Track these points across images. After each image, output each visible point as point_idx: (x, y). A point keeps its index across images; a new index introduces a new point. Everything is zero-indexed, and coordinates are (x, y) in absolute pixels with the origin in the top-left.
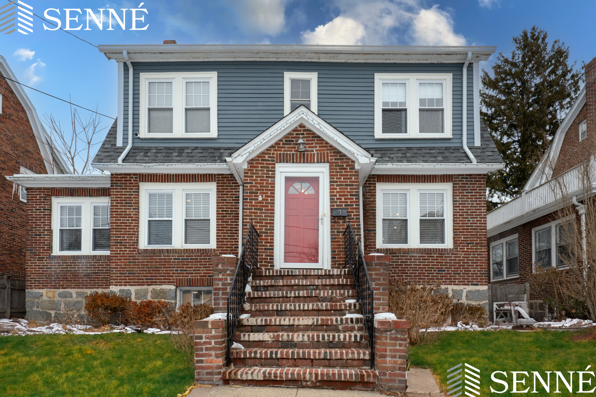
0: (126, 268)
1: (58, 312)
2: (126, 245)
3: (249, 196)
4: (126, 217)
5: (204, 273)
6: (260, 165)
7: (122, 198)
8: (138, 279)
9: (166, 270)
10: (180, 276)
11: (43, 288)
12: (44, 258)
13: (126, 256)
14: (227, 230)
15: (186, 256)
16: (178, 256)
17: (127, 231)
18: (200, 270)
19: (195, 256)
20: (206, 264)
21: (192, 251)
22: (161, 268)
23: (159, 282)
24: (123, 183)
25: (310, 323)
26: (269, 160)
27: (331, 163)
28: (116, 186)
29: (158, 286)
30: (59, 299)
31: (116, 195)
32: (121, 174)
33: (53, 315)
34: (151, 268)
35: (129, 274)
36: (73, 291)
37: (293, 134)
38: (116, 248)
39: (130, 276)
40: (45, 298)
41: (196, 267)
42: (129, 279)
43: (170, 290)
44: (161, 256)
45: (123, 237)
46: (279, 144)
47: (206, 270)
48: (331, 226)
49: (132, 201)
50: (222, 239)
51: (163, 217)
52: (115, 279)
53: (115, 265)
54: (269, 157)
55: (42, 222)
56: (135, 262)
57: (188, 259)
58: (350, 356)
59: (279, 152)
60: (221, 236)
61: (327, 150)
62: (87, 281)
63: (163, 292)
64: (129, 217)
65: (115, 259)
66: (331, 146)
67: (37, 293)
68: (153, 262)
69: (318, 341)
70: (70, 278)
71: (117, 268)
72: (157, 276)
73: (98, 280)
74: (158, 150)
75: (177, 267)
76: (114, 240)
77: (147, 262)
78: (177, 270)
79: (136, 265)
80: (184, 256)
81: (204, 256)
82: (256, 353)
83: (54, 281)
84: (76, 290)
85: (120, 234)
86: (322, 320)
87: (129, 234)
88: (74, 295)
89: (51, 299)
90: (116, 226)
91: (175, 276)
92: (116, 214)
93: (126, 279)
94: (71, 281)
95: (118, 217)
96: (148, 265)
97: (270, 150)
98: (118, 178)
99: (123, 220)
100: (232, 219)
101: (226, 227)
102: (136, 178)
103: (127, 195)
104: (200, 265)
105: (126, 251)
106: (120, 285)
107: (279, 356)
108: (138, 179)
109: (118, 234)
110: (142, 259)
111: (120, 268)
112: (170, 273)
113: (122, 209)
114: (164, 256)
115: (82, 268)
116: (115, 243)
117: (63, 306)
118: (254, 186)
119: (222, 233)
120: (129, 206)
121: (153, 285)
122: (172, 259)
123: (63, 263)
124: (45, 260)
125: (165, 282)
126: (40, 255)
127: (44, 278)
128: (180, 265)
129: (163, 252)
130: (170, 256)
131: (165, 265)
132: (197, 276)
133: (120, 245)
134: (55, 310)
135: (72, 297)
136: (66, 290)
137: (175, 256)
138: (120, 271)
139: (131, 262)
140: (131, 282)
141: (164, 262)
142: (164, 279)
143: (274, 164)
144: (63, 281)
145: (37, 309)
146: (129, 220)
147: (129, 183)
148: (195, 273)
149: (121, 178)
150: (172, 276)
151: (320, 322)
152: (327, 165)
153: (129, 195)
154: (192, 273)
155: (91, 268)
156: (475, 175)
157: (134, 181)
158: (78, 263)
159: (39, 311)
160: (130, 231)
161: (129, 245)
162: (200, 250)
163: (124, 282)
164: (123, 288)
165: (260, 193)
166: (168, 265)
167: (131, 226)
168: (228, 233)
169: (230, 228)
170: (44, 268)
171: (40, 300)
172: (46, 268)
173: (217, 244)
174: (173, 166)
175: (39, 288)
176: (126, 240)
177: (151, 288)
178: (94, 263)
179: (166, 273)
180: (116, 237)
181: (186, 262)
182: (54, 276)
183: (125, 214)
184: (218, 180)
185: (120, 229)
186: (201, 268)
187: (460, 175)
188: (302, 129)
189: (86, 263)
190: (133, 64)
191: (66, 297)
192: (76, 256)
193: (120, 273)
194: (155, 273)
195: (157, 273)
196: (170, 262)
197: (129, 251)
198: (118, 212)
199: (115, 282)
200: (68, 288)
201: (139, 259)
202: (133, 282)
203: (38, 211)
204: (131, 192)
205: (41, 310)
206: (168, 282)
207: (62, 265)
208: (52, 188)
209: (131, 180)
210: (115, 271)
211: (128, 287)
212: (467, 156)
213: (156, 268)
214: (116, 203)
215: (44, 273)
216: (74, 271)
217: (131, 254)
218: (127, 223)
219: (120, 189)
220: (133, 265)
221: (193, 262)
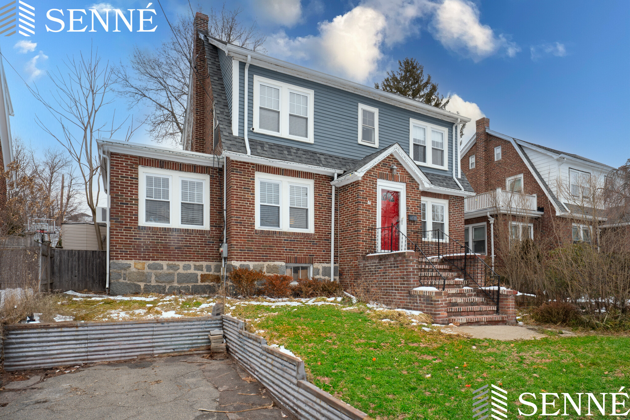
0: (245, 245)
1: (148, 284)
2: (245, 226)
3: (362, 200)
4: (245, 201)
5: (306, 253)
6: (368, 179)
7: (241, 183)
8: (255, 256)
9: (278, 249)
10: (288, 255)
11: (132, 259)
12: (132, 228)
13: (246, 235)
14: (322, 219)
15: (293, 238)
16: (287, 238)
17: (246, 213)
18: (303, 250)
19: (300, 239)
20: (308, 246)
21: (298, 234)
22: (274, 247)
23: (273, 259)
24: (242, 170)
25: (455, 292)
26: (373, 176)
27: (407, 183)
28: (236, 172)
29: (271, 262)
30: (149, 271)
31: (236, 180)
32: (240, 162)
33: (142, 287)
34: (267, 246)
35: (248, 251)
36: (164, 263)
37: (387, 160)
38: (236, 227)
39: (249, 253)
40: (133, 269)
41: (301, 248)
42: (248, 256)
43: (281, 266)
44: (274, 237)
45: (242, 218)
46: (379, 165)
47: (308, 251)
48: (407, 226)
49: (250, 186)
50: (319, 226)
51: (271, 203)
52: (236, 255)
53: (236, 243)
54: (374, 174)
55: (129, 191)
56: (253, 241)
57: (295, 241)
58: (489, 309)
59: (379, 171)
60: (318, 223)
61: (405, 174)
62: (179, 253)
63: (275, 267)
64: (247, 201)
65: (236, 238)
66: (407, 172)
67: (124, 264)
68: (267, 242)
69: (482, 302)
70: (161, 250)
71: (238, 245)
72: (270, 254)
73: (189, 253)
74: (271, 146)
75: (286, 247)
76: (235, 220)
77: (262, 241)
78: (286, 250)
79: (254, 243)
80: (291, 238)
81: (306, 239)
82: (452, 309)
83: (143, 252)
84: (167, 262)
85: (240, 215)
86: (460, 290)
87: (248, 216)
88: (165, 267)
89: (140, 271)
90: (236, 207)
91: (285, 255)
92: (236, 197)
93: (245, 256)
94: (162, 253)
95: (238, 200)
96: (263, 244)
97: (374, 169)
98: (238, 164)
99: (242, 203)
100: (326, 211)
101: (322, 217)
102: (253, 167)
103: (245, 181)
104: (304, 246)
105: (246, 230)
106: (240, 261)
107: (462, 310)
108: (255, 169)
109: (238, 215)
110: (258, 239)
111: (240, 245)
112: (281, 252)
113: (241, 193)
114: (276, 237)
115: (174, 241)
116: (236, 222)
117: (153, 278)
118: (365, 193)
119: (319, 221)
120: (247, 191)
121: (267, 261)
122: (282, 240)
123: (152, 234)
124: (133, 231)
125: (277, 259)
126: (127, 225)
127: (131, 249)
128: (288, 245)
129: (276, 233)
130: (281, 237)
131: (277, 244)
132: (301, 255)
133: (240, 225)
134: (145, 282)
135: (163, 269)
136: (156, 262)
137: (285, 238)
138: (240, 248)
139: (250, 241)
140: (249, 258)
141: (276, 242)
142: (276, 257)
143: (376, 179)
144: (154, 252)
145: (123, 281)
146: (247, 204)
147: (247, 171)
148: (300, 253)
149: (240, 165)
150: (283, 254)
151: (459, 292)
152: (405, 184)
153: (248, 181)
154: (298, 253)
155: (183, 241)
156: (459, 197)
157: (251, 169)
158: (169, 235)
159: (126, 283)
160: (249, 214)
161: (248, 226)
162: (304, 233)
163: (244, 258)
164: (243, 263)
165: (369, 199)
166: (280, 244)
167: (249, 209)
168: (323, 222)
169: (325, 217)
170: (132, 239)
171: (128, 272)
172: (135, 239)
173: (315, 230)
174: (292, 164)
175: (125, 259)
176: (245, 221)
177: (266, 264)
178: (185, 236)
179: (278, 252)
180: (236, 217)
181: (293, 243)
182: (143, 247)
183: (244, 198)
184: (316, 179)
185: (240, 210)
186: (304, 248)
187: (452, 196)
188: (392, 157)
189: (178, 236)
190: (251, 66)
191: (156, 269)
192: (168, 228)
193: (240, 250)
194: (269, 251)
195: (271, 252)
196: (281, 242)
197: (248, 231)
198: (238, 195)
199: (236, 258)
200: (158, 260)
201: (256, 239)
202: (251, 258)
203: (124, 179)
204: (249, 179)
205: (129, 282)
206: (280, 259)
207: (152, 237)
208: (140, 157)
209: (249, 169)
210: (236, 247)
211: (247, 263)
212: (457, 185)
213: (270, 246)
214: (236, 187)
215: (132, 244)
216: (165, 243)
217: (249, 233)
218: (245, 206)
219: (240, 175)
220: (251, 243)
221: (298, 243)
